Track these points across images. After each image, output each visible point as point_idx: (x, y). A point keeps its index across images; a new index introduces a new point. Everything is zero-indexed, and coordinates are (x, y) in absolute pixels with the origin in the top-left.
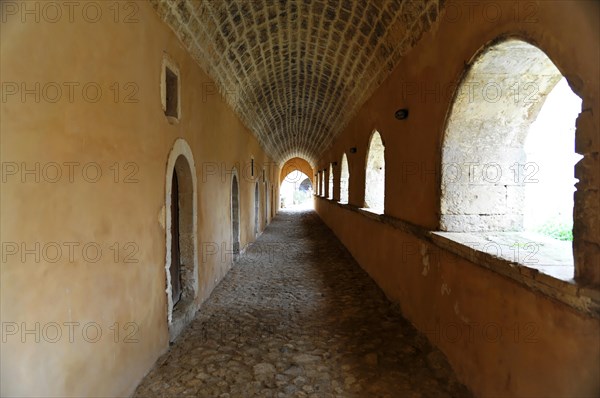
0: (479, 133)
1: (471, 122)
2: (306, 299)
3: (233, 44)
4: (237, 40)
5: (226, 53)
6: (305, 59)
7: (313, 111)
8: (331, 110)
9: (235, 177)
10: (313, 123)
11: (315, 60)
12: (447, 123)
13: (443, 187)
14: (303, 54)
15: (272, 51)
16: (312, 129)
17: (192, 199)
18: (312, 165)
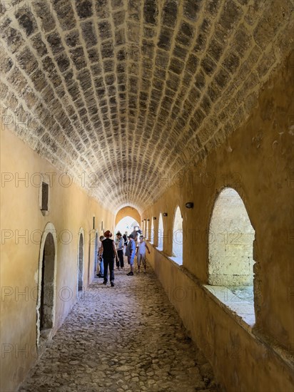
0: (230, 226)
1: (225, 220)
2: (128, 326)
3: (83, 153)
4: (86, 150)
5: (79, 158)
6: (132, 155)
7: (139, 181)
8: (151, 182)
9: (81, 235)
10: (140, 187)
11: (138, 156)
12: (210, 220)
13: (209, 258)
14: (130, 152)
15: (109, 152)
16: (138, 191)
17: (54, 259)
18: (140, 213)
